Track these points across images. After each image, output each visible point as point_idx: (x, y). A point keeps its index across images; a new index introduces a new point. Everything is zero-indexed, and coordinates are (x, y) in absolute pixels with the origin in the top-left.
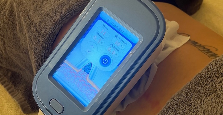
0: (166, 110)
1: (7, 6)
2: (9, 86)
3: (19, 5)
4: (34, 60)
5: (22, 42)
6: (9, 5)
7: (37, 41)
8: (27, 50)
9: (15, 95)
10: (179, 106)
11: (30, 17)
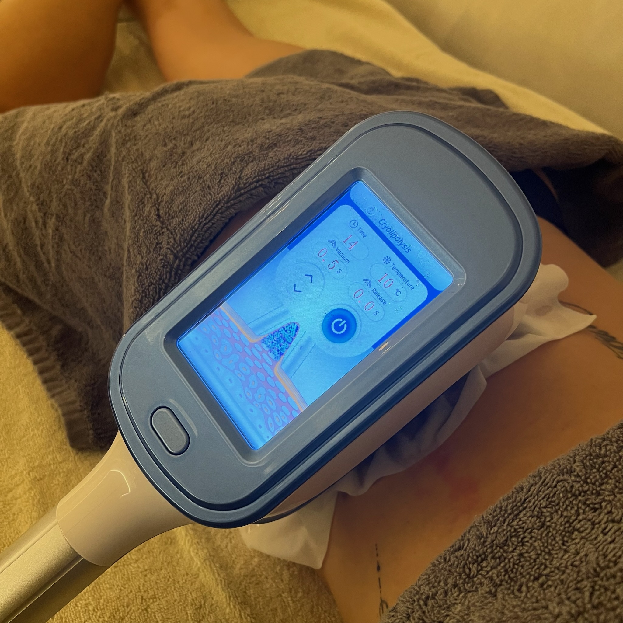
0: (512, 508)
1: (91, 138)
2: (48, 363)
3: (124, 140)
4: (133, 298)
5: (111, 244)
6: (98, 138)
7: (154, 246)
8: (120, 268)
9: (59, 390)
10: (558, 504)
11: (148, 176)
